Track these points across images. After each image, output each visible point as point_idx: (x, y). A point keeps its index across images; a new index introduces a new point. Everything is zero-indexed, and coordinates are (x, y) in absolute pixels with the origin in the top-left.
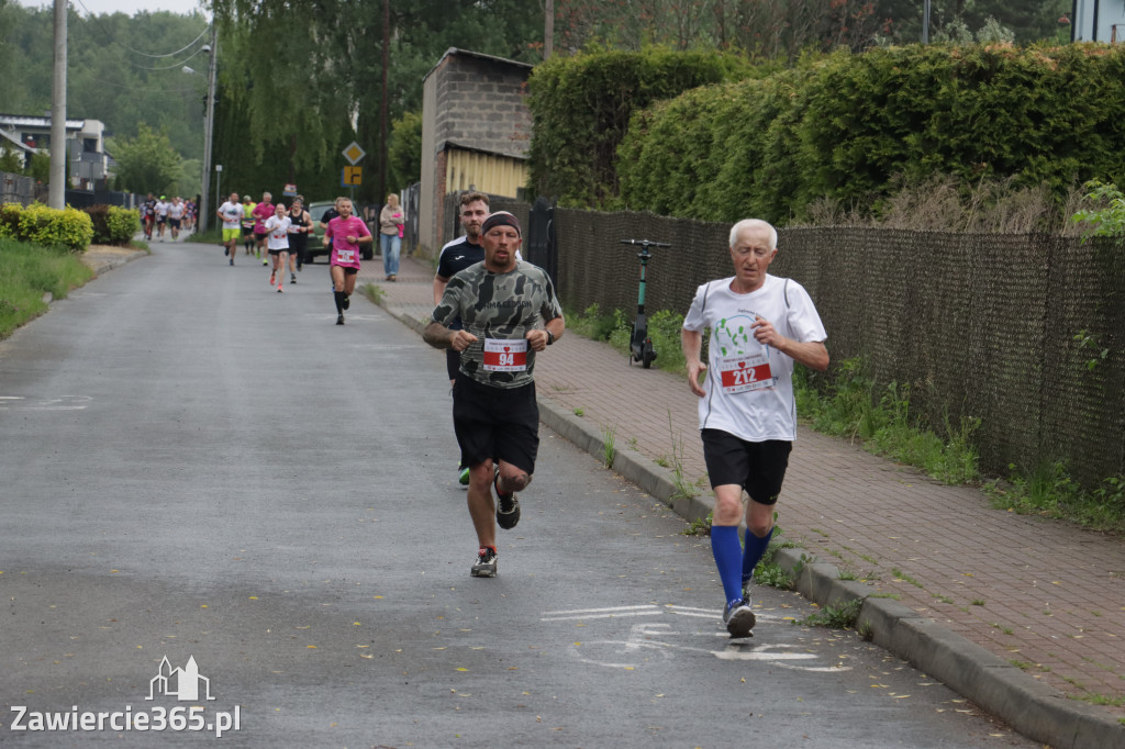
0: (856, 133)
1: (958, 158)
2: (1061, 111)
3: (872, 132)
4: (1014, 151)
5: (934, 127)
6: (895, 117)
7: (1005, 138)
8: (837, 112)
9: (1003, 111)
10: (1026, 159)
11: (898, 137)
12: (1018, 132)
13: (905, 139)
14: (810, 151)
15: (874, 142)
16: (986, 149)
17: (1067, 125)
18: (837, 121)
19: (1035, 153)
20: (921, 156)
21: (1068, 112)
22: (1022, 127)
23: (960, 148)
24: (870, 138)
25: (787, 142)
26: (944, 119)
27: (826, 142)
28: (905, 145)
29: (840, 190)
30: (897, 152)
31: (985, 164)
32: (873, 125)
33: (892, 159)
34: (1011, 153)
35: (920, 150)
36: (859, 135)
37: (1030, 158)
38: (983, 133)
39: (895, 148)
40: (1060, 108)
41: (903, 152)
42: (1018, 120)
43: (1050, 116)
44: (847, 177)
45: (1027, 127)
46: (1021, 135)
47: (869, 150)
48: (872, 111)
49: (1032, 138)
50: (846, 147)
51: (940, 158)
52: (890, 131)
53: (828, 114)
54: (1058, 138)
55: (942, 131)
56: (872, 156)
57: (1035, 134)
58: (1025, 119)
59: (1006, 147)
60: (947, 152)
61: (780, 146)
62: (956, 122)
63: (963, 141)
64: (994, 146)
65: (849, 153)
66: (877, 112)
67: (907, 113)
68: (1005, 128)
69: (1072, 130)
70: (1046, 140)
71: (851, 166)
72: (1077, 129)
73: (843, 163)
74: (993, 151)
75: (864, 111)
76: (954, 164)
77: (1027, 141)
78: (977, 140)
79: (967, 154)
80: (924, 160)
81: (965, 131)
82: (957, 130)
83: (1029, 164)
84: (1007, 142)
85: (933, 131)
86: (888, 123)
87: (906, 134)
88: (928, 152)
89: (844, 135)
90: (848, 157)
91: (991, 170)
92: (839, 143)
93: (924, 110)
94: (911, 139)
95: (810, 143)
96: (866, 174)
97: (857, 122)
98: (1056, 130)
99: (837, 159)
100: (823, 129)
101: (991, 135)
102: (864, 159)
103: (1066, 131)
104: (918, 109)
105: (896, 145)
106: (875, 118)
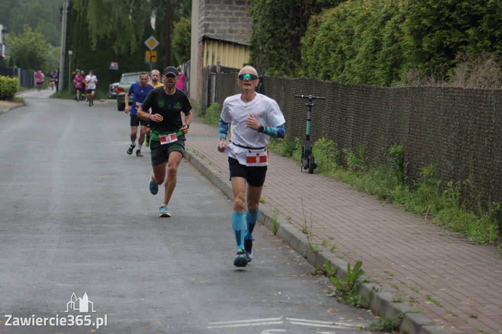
0: (437, 28)
1: (500, 43)
3: (448, 28)
5: (485, 24)
6: (461, 18)
8: (425, 16)
11: (463, 30)
13: (467, 31)
14: (408, 40)
15: (448, 34)
18: (425, 21)
20: (477, 42)
24: (445, 31)
25: (396, 35)
26: (492, 19)
27: (418, 34)
28: (467, 36)
29: (427, 64)
30: (462, 40)
32: (447, 23)
33: (458, 44)
35: (476, 38)
36: (439, 30)
39: (461, 37)
41: (466, 40)
44: (431, 56)
47: (445, 39)
48: (447, 15)
50: (431, 37)
51: (488, 42)
52: (458, 27)
53: (420, 16)
55: (489, 27)
56: (447, 43)
60: (493, 39)
61: (392, 37)
62: (499, 21)
65: (433, 40)
66: (450, 15)
71: (434, 49)
73: (429, 47)
75: (442, 15)
76: (498, 47)
80: (479, 45)
82: (500, 26)
85: (484, 26)
86: (456, 22)
87: (468, 28)
88: (481, 39)
89: (429, 29)
90: (432, 43)
92: (426, 34)
93: (479, 14)
94: (470, 32)
95: (409, 35)
96: (443, 53)
97: (437, 21)
99: (425, 45)
100: (416, 26)
102: (442, 44)
104: (475, 13)
105: (461, 35)
106: (449, 19)
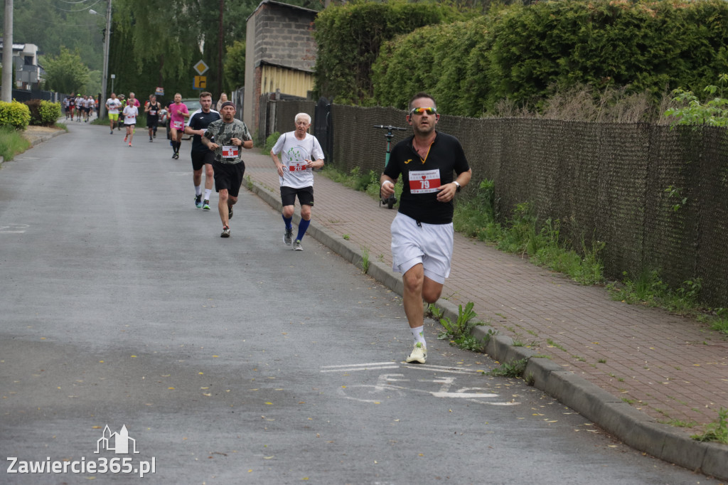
0: (527, 57)
1: (592, 74)
2: (658, 44)
3: (537, 57)
4: (628, 69)
5: (577, 54)
6: (554, 47)
7: (622, 61)
8: (514, 44)
9: (621, 43)
10: (636, 75)
11: (554, 60)
12: (630, 57)
13: (558, 61)
14: (496, 69)
15: (538, 63)
16: (610, 68)
17: (662, 52)
18: (514, 49)
19: (641, 70)
20: (568, 72)
21: (662, 44)
22: (633, 54)
23: (593, 67)
24: (535, 60)
25: (482, 63)
26: (583, 48)
27: (507, 63)
28: (558, 65)
29: (516, 94)
30: (552, 70)
31: (609, 78)
32: (537, 52)
33: (549, 74)
34: (626, 71)
35: (567, 68)
36: (528, 59)
37: (638, 74)
38: (608, 58)
39: (551, 67)
40: (657, 42)
41: (557, 70)
42: (630, 49)
43: (651, 47)
44: (520, 86)
45: (636, 54)
46: (632, 59)
47: (535, 68)
48: (537, 43)
49: (639, 61)
50: (520, 66)
51: (580, 73)
52: (548, 56)
53: (508, 44)
54: (656, 61)
55: (582, 56)
56: (537, 72)
57: (641, 58)
58: (635, 49)
59: (623, 67)
60: (585, 70)
61: (477, 64)
62: (591, 51)
63: (595, 63)
64: (615, 66)
65: (522, 70)
66: (539, 44)
67: (559, 44)
68: (622, 54)
69: (665, 56)
70: (648, 62)
71: (523, 79)
72: (668, 55)
73: (518, 77)
74: (615, 69)
75: (532, 43)
76: (589, 78)
77: (636, 63)
78: (604, 62)
79: (598, 71)
80: (570, 75)
81: (597, 56)
82: (592, 56)
83: (637, 78)
84: (623, 63)
85: (576, 56)
86: (547, 50)
87: (559, 58)
88: (572, 69)
89: (518, 58)
90: (521, 72)
91: (613, 81)
92: (515, 63)
93: (570, 43)
94: (562, 61)
95: (497, 63)
96: (533, 84)
97: (527, 50)
98: (655, 56)
99: (514, 74)
100: (505, 55)
101: (613, 59)
102: (532, 74)
103: (661, 57)
104: (567, 42)
105: (553, 65)
106: (539, 48)
